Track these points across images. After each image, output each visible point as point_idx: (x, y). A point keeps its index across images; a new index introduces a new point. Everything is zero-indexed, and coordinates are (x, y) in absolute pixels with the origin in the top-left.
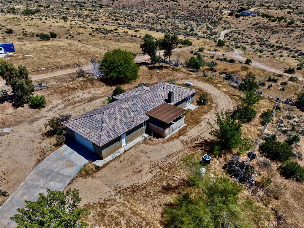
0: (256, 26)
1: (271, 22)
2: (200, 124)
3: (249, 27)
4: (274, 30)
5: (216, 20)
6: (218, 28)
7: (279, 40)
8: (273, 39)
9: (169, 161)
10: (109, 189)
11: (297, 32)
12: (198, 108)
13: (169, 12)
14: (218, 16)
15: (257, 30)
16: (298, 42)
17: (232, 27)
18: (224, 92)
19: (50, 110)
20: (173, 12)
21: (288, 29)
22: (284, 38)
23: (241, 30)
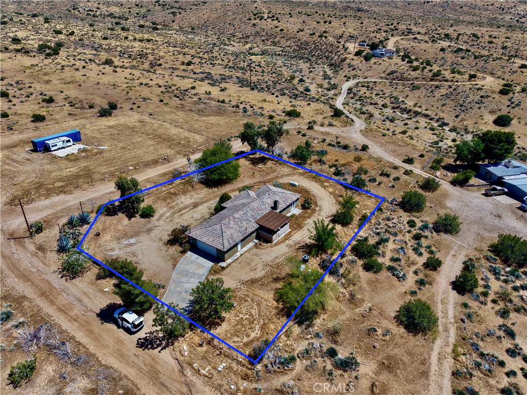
0: (391, 76)
1: (412, 70)
2: (303, 229)
3: (382, 78)
4: (414, 85)
5: (337, 61)
6: (339, 76)
7: (418, 101)
8: (411, 99)
9: (277, 261)
10: (235, 282)
11: (442, 90)
12: (302, 212)
13: (266, 41)
14: (340, 55)
15: (393, 84)
16: (442, 106)
17: (359, 76)
18: (330, 192)
19: (159, 219)
20: (273, 42)
21: (432, 85)
22: (426, 98)
23: (371, 82)
